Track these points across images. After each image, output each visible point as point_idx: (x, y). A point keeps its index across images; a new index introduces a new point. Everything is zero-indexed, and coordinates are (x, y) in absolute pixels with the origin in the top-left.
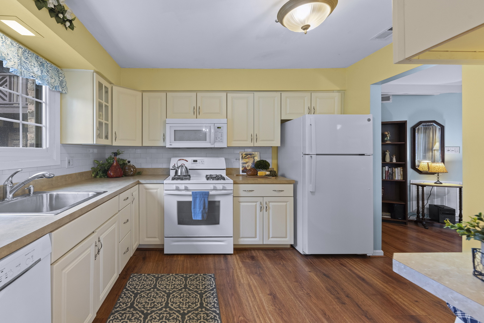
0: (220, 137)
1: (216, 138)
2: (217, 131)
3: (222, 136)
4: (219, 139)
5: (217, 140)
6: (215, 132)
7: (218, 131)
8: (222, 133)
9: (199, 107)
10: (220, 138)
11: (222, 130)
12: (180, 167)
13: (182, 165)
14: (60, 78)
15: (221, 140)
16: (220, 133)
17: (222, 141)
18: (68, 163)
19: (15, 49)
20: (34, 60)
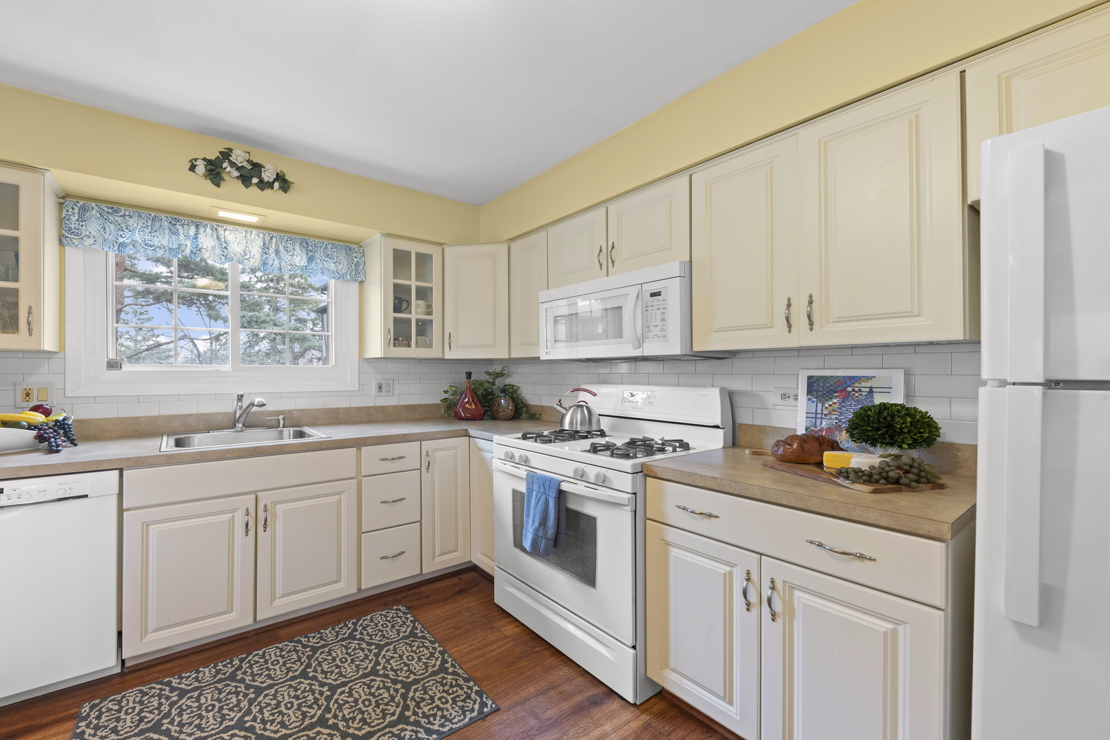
0: (659, 322)
1: (648, 327)
2: (650, 304)
3: (663, 320)
4: (656, 331)
5: (650, 335)
6: (645, 309)
7: (652, 306)
8: (664, 308)
9: (613, 243)
10: (659, 328)
11: (664, 300)
12: (572, 409)
13: (580, 403)
14: (355, 259)
15: (663, 333)
16: (659, 309)
17: (664, 336)
18: (377, 388)
19: (259, 243)
20: (297, 248)
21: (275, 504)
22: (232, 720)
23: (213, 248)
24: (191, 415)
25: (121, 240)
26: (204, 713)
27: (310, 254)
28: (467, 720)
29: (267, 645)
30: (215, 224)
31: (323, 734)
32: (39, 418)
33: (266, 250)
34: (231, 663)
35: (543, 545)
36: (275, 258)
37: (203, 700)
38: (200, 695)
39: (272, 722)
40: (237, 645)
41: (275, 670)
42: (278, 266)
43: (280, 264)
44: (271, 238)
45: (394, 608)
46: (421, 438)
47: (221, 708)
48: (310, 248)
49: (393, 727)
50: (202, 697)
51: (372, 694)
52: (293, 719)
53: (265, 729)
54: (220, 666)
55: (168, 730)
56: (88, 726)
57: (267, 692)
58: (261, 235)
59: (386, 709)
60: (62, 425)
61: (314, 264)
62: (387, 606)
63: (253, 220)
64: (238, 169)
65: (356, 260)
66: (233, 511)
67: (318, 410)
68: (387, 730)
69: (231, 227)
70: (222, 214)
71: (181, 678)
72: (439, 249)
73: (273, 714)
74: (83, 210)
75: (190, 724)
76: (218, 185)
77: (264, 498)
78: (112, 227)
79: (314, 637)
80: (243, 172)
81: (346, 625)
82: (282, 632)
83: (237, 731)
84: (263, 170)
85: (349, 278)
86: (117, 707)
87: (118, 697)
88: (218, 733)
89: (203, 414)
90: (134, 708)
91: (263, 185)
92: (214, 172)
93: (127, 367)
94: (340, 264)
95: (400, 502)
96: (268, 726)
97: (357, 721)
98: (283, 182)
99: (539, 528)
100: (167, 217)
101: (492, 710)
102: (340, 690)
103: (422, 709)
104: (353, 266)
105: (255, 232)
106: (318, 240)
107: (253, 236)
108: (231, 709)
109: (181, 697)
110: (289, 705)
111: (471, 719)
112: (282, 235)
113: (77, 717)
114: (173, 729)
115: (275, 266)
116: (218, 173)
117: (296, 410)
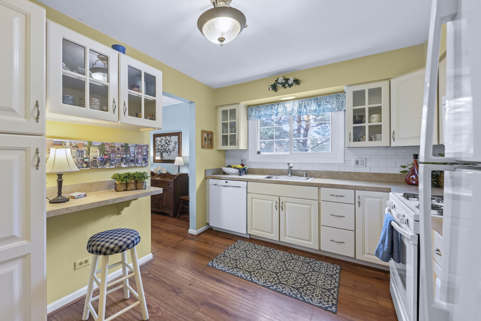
18: (355, 163)
19: (297, 105)
20: (313, 103)
21: (286, 202)
22: (259, 259)
23: (283, 111)
24: (277, 169)
25: (260, 115)
26: (255, 254)
27: (319, 103)
28: (318, 305)
29: (282, 250)
30: (283, 102)
31: (274, 275)
32: (240, 167)
33: (301, 107)
34: (270, 249)
35: (381, 254)
36: (304, 109)
37: (257, 252)
38: (258, 251)
39: (266, 265)
40: (276, 246)
41: (278, 256)
42: (306, 112)
43: (306, 111)
44: (303, 101)
45: (335, 265)
46: (355, 188)
47: (259, 256)
48: (319, 101)
49: (293, 288)
50: (258, 252)
51: (296, 278)
52: (271, 268)
53: (263, 265)
54: (267, 248)
55: (247, 253)
56: (237, 244)
57: (271, 259)
58: (299, 101)
59: (296, 284)
60: (244, 169)
61: (321, 107)
62: (333, 263)
63: (293, 98)
64: (281, 84)
65: (341, 100)
66: (273, 201)
67: (322, 171)
68: (290, 287)
69: (288, 102)
70: (283, 99)
71: (258, 245)
72: (387, 82)
73: (268, 264)
74: (252, 109)
75: (251, 254)
76: (276, 91)
77: (282, 199)
78: (257, 112)
79: (296, 256)
80: (283, 84)
81: (310, 259)
82: (290, 250)
83: (258, 262)
84: (289, 80)
85: (337, 110)
86: (243, 243)
87: (245, 242)
88: (254, 259)
89: (280, 169)
90: (245, 245)
91: (290, 86)
92: (274, 87)
93: (262, 153)
94: (334, 104)
95: (342, 218)
96: (264, 265)
97: (285, 280)
98: (297, 82)
99: (381, 244)
100: (270, 105)
101: (332, 311)
102: (289, 271)
103: (307, 292)
104: (340, 103)
105: (296, 101)
106: (322, 96)
107: (296, 103)
108: (261, 257)
109: (254, 249)
110: (273, 265)
111: (320, 306)
112: (306, 99)
113: (237, 241)
114: (248, 253)
115: (304, 112)
116: (276, 88)
117: (313, 171)
